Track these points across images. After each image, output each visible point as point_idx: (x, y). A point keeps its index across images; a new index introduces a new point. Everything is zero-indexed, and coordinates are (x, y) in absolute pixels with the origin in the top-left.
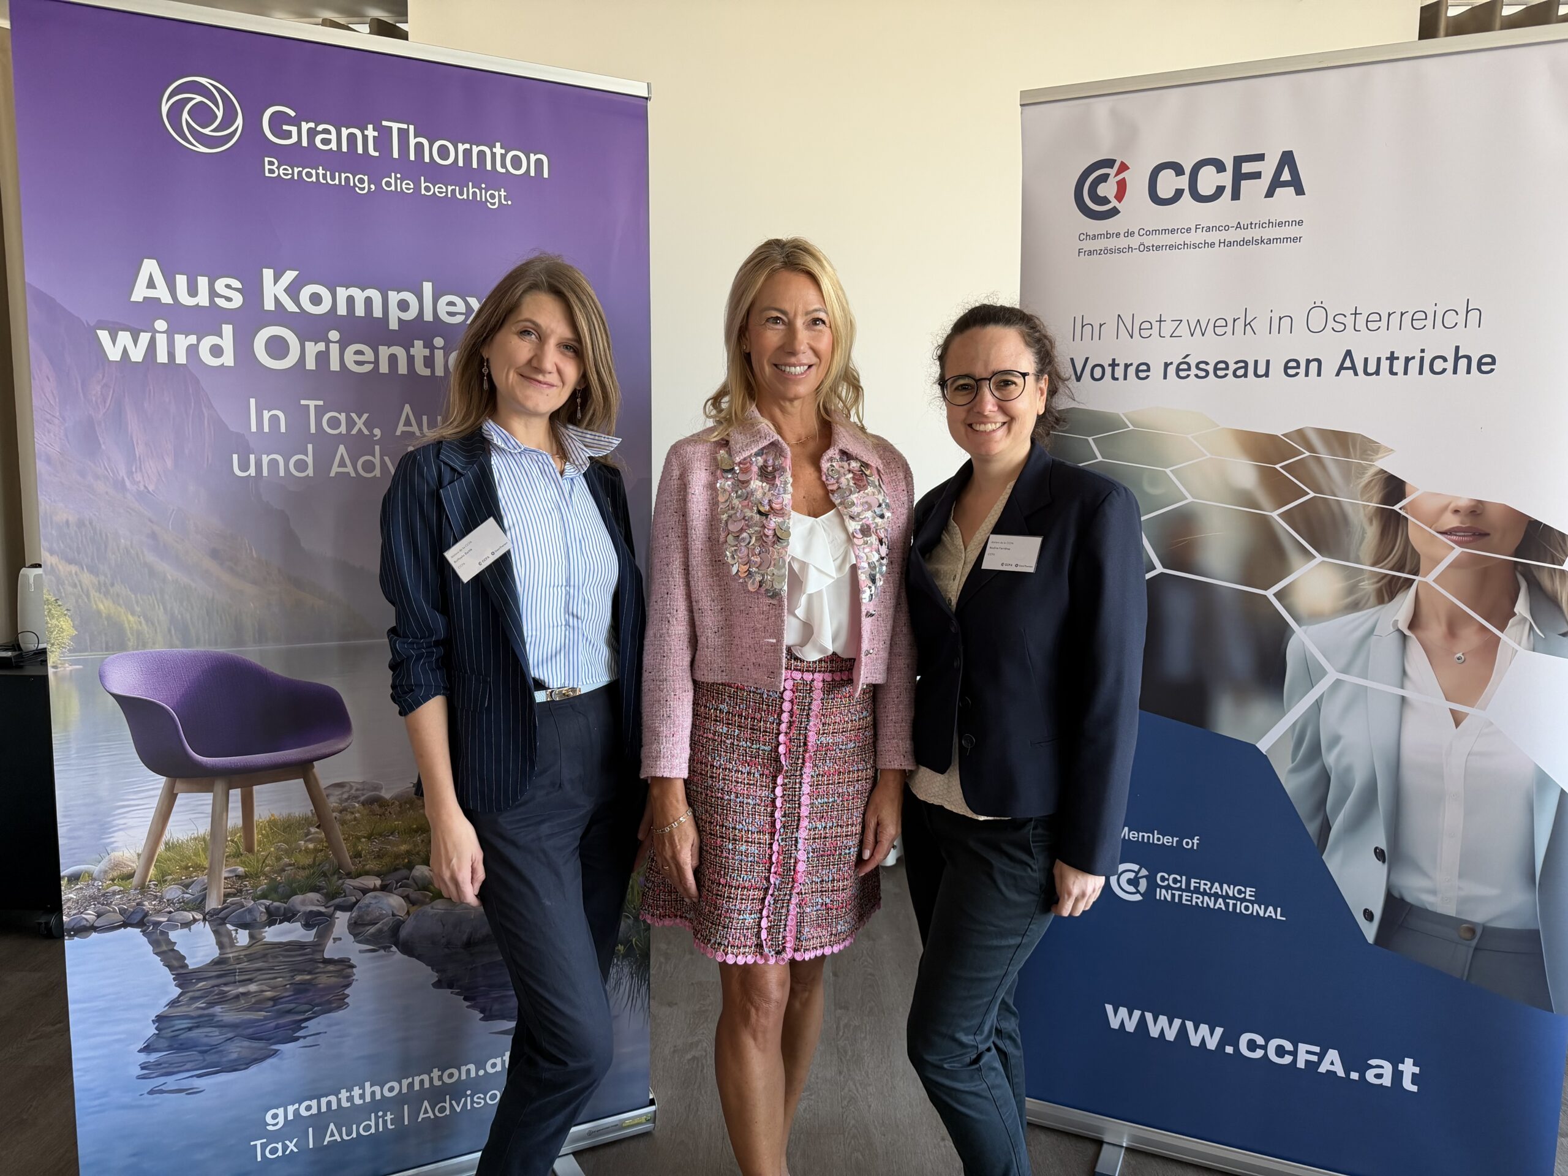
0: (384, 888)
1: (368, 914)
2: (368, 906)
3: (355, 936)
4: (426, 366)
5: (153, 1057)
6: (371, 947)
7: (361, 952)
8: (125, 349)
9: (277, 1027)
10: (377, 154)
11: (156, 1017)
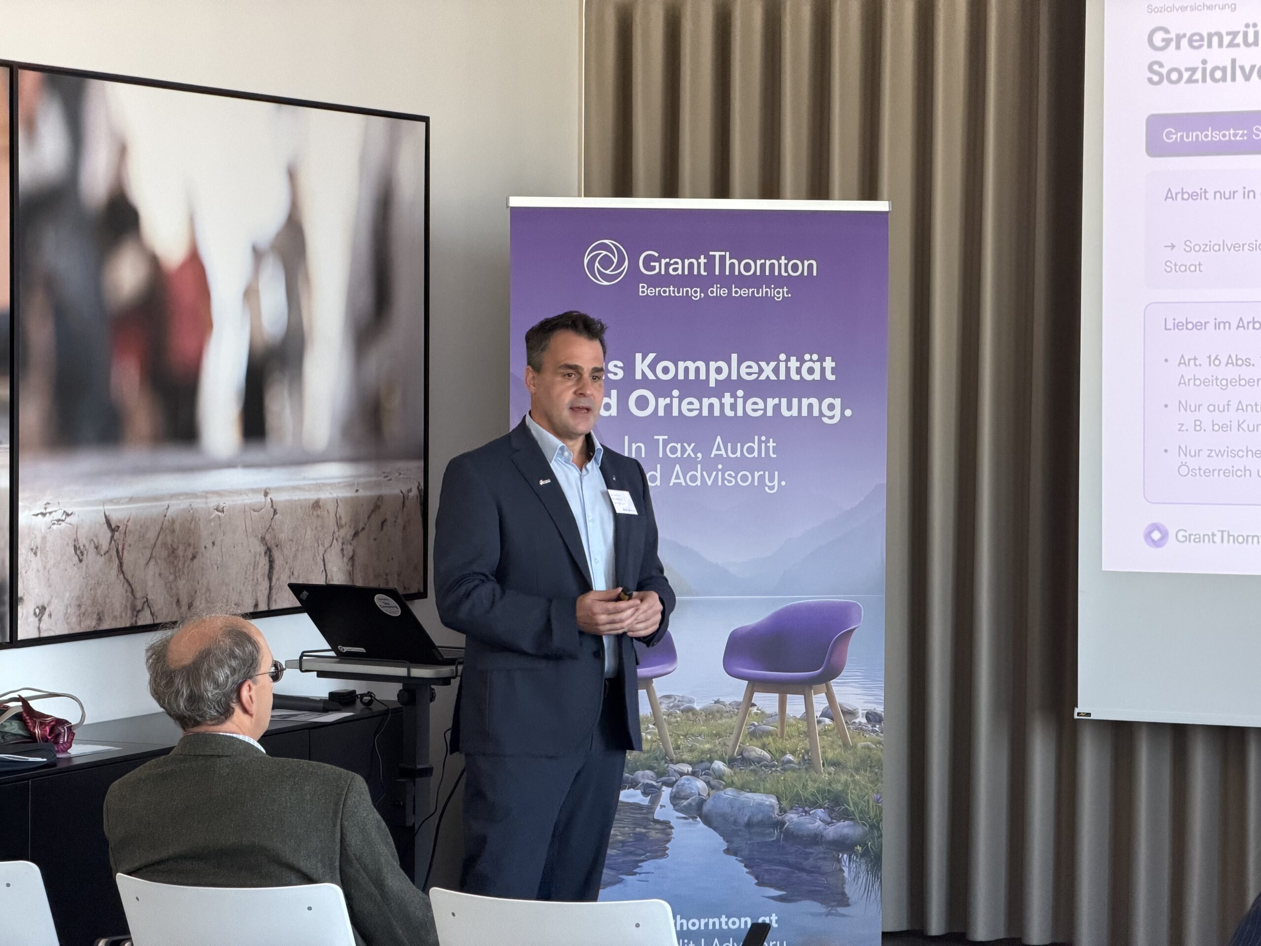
0: (694, 774)
1: (682, 791)
2: (683, 785)
3: (674, 805)
4: (731, 410)
6: (684, 816)
7: (678, 818)
9: (624, 862)
10: (706, 274)
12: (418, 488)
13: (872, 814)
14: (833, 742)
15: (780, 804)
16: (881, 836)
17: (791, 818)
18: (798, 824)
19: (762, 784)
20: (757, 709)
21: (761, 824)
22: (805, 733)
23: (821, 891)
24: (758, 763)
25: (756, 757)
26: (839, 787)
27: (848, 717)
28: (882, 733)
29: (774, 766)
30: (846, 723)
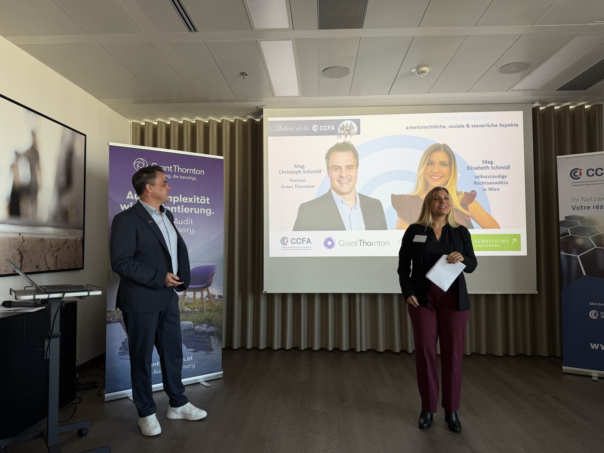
4: (180, 211)
5: (121, 351)
8: (125, 207)
10: (172, 171)
11: (122, 342)
12: (81, 238)
13: (219, 324)
14: (209, 305)
15: (193, 324)
16: (222, 330)
17: (197, 328)
18: (199, 329)
19: (188, 318)
20: (187, 297)
21: (188, 330)
22: (201, 302)
23: (205, 348)
24: (187, 312)
25: (187, 311)
26: (211, 317)
27: (213, 297)
28: (222, 301)
29: (192, 313)
30: (213, 299)
